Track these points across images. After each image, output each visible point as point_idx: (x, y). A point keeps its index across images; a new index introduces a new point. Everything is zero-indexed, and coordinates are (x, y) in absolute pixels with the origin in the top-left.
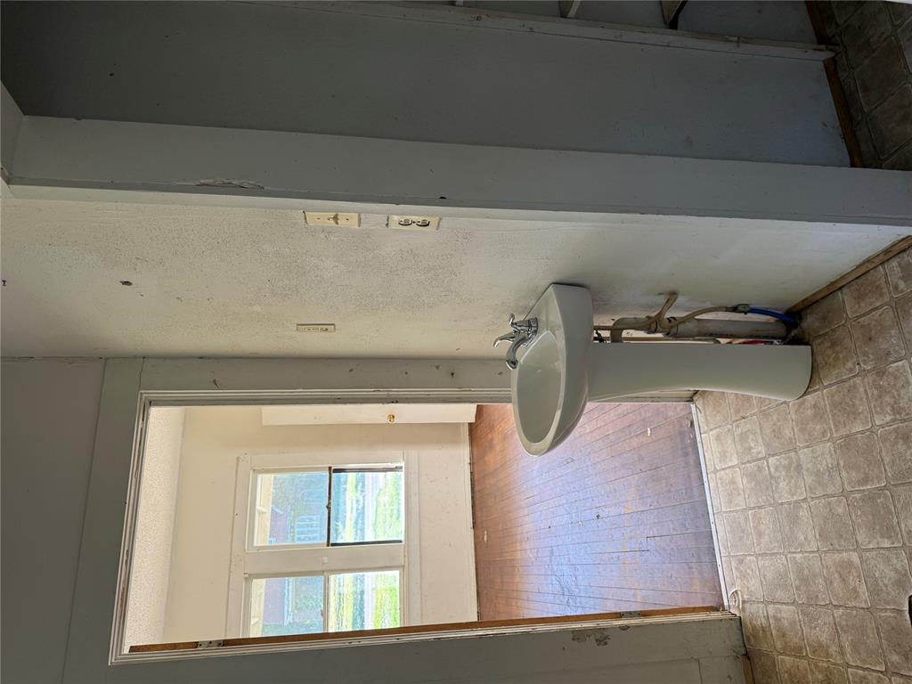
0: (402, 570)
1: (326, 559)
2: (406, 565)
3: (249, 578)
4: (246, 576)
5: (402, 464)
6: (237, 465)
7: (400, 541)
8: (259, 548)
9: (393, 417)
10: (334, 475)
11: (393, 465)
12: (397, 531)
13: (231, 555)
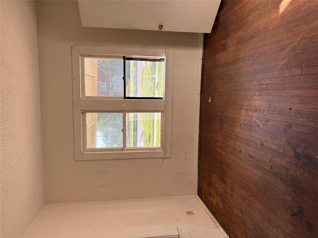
0: (162, 112)
1: (123, 105)
2: (165, 110)
3: (84, 112)
4: (83, 111)
5: (165, 58)
6: (72, 51)
7: (161, 98)
8: (88, 97)
9: (162, 26)
10: (127, 61)
11: (158, 58)
12: (160, 93)
13: (73, 101)
